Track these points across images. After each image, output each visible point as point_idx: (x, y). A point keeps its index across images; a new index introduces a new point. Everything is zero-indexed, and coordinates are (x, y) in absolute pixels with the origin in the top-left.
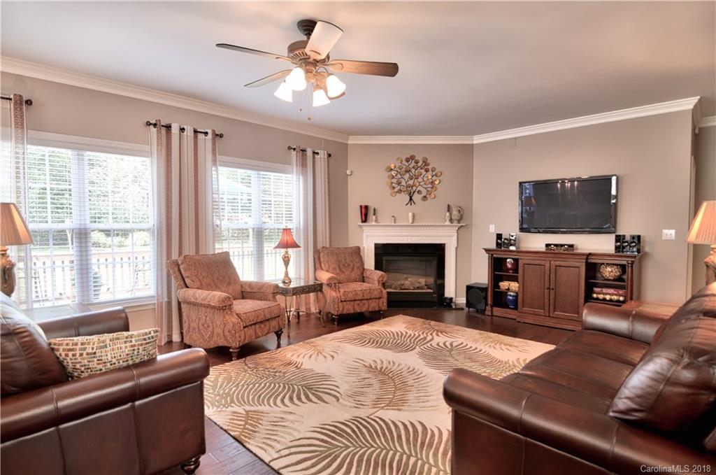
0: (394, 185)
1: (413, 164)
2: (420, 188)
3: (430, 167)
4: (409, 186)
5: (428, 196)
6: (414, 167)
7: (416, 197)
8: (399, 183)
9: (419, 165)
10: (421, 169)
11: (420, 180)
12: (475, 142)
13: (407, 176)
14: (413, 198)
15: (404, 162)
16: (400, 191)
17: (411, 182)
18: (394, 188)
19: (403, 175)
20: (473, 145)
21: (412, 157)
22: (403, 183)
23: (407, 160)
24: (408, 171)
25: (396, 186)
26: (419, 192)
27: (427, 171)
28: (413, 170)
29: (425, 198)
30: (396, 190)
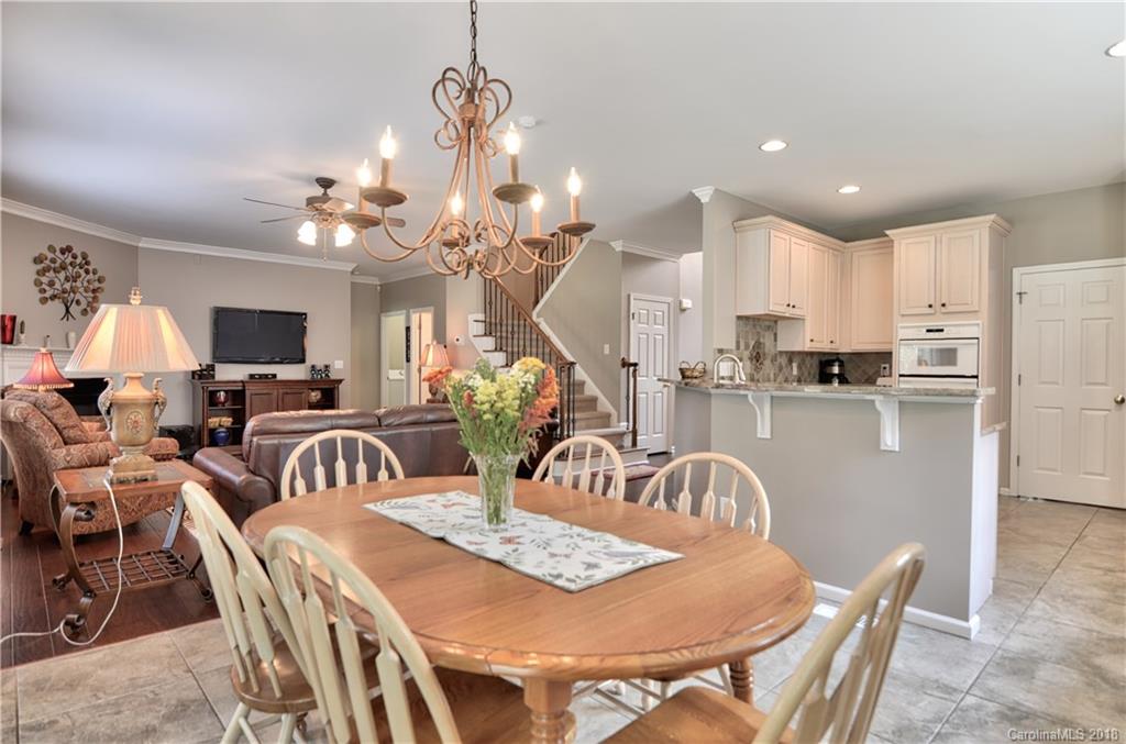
0: (44, 286)
1: (70, 259)
2: (78, 296)
3: (91, 268)
4: (64, 291)
5: (89, 309)
6: (71, 264)
7: (74, 309)
8: (51, 284)
9: (78, 261)
10: (81, 268)
11: (78, 284)
12: (140, 245)
13: (62, 275)
14: (71, 310)
15: (58, 253)
16: (53, 297)
17: (67, 286)
18: (45, 291)
19: (59, 272)
20: (137, 247)
21: (69, 249)
22: (58, 286)
23: (63, 252)
24: (63, 267)
25: (47, 288)
26: (78, 302)
27: (87, 272)
28: (70, 268)
29: (84, 312)
30: (47, 295)
